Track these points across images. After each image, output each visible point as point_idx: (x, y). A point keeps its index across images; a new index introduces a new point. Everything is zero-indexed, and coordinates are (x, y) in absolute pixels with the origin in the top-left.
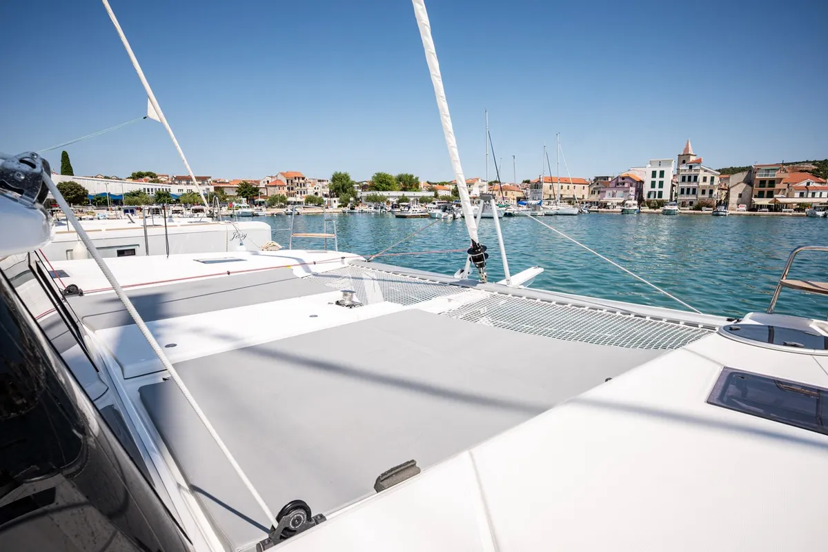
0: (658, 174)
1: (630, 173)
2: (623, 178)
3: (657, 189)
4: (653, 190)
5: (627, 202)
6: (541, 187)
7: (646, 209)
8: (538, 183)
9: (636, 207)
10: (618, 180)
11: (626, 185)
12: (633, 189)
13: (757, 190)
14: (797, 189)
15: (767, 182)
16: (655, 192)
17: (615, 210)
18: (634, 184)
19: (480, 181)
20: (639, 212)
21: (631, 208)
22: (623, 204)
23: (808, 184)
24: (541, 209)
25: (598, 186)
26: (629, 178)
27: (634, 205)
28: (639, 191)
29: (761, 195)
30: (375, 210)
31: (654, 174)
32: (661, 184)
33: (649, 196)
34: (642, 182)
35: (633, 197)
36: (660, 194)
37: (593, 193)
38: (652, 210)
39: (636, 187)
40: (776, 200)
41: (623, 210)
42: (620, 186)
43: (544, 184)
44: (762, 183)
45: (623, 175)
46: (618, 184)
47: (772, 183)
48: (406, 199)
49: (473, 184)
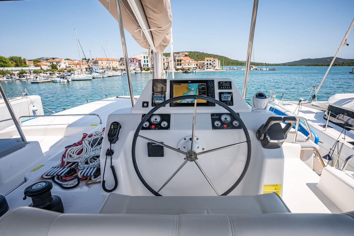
0: (146, 57)
1: (135, 56)
2: (133, 59)
3: (146, 63)
4: (145, 63)
5: (136, 69)
6: (98, 63)
7: (143, 71)
8: (96, 61)
9: (140, 71)
10: (131, 60)
11: (135, 62)
12: (137, 63)
13: (177, 63)
14: (187, 63)
15: (179, 60)
16: (146, 64)
17: (132, 72)
18: (138, 61)
19: (63, 60)
20: (141, 73)
21: (138, 72)
22: (135, 69)
23: (189, 61)
24: (106, 74)
25: (123, 62)
26: (135, 59)
27: (139, 70)
28: (140, 64)
29: (178, 65)
30: (7, 79)
31: (144, 57)
32: (147, 61)
33: (144, 66)
34: (140, 60)
35: (138, 67)
36: (148, 65)
37: (121, 65)
38: (146, 72)
39: (139, 62)
40: (183, 67)
41: (135, 73)
42: (133, 62)
43: (99, 62)
44: (178, 60)
45: (133, 57)
46: (131, 61)
47: (180, 60)
48: (25, 72)
49: (61, 62)
